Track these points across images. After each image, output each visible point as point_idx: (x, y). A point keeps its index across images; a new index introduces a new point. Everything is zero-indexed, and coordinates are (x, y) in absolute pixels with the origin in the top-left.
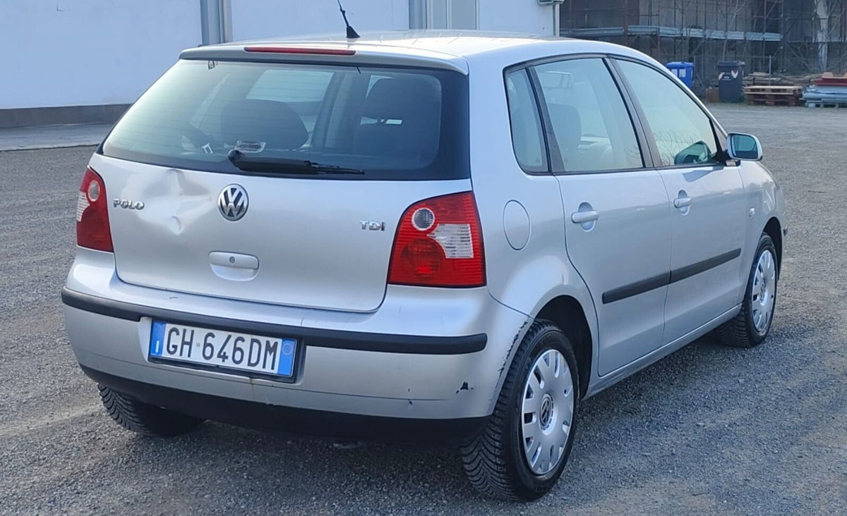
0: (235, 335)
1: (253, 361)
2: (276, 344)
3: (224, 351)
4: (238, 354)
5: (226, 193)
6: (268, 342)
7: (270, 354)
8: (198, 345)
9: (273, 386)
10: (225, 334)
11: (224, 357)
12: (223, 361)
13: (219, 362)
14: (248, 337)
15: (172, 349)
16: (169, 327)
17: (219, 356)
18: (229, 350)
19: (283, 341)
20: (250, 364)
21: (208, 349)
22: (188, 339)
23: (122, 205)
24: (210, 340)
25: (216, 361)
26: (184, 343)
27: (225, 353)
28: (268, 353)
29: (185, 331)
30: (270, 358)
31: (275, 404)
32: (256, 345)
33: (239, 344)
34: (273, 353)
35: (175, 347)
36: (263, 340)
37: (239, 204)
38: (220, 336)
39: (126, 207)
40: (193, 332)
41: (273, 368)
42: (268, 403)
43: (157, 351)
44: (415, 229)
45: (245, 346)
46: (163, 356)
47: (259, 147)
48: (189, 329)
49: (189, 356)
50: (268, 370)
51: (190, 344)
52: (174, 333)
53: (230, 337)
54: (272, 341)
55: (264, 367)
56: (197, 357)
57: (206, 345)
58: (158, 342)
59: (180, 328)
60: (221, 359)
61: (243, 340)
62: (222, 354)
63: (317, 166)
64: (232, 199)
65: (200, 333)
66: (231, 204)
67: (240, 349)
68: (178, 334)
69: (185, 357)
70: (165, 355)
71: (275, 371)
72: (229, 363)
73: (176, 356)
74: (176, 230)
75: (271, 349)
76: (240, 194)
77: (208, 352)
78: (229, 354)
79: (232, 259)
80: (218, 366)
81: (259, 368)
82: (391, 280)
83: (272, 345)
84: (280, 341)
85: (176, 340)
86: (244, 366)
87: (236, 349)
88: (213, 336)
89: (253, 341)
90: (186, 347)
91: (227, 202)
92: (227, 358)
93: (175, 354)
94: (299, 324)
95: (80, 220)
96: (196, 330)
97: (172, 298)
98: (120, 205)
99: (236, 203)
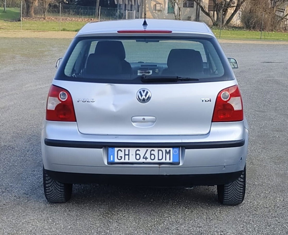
0: (150, 149)
1: (160, 158)
2: (170, 151)
3: (146, 155)
4: (153, 157)
5: (140, 92)
6: (166, 150)
7: (168, 154)
8: (132, 155)
9: (169, 167)
10: (145, 149)
11: (146, 158)
12: (146, 160)
13: (144, 161)
14: (156, 149)
15: (119, 158)
16: (116, 149)
17: (143, 158)
18: (148, 155)
19: (173, 149)
20: (159, 160)
22: (127, 153)
23: (83, 101)
24: (138, 152)
25: (142, 160)
26: (125, 155)
27: (146, 157)
28: (167, 154)
29: (125, 150)
30: (168, 156)
31: (168, 175)
32: (160, 152)
33: (152, 152)
34: (169, 154)
35: (121, 157)
36: (164, 150)
37: (147, 96)
38: (142, 151)
39: (85, 101)
40: (129, 150)
41: (170, 160)
42: (165, 174)
43: (112, 159)
44: (222, 100)
45: (155, 153)
47: (149, 72)
48: (127, 149)
49: (129, 159)
50: (168, 161)
51: (129, 155)
52: (119, 152)
53: (147, 150)
54: (168, 149)
55: (166, 160)
56: (133, 159)
57: (136, 154)
58: (112, 156)
59: (123, 149)
61: (154, 150)
62: (145, 157)
63: (181, 78)
64: (144, 94)
65: (133, 151)
66: (144, 97)
67: (153, 154)
68: (121, 151)
69: (127, 161)
70: (116, 160)
71: (171, 161)
72: (149, 160)
73: (122, 161)
74: (115, 110)
76: (147, 92)
77: (138, 157)
79: (144, 119)
80: (143, 162)
81: (163, 161)
82: (213, 121)
83: (168, 151)
84: (171, 149)
85: (121, 154)
86: (156, 160)
87: (151, 155)
88: (139, 150)
89: (159, 150)
90: (127, 157)
91: (142, 96)
92: (147, 158)
93: (122, 160)
94: (181, 142)
95: (54, 109)
96: (130, 149)
97: (116, 137)
98: (81, 101)
99: (146, 96)
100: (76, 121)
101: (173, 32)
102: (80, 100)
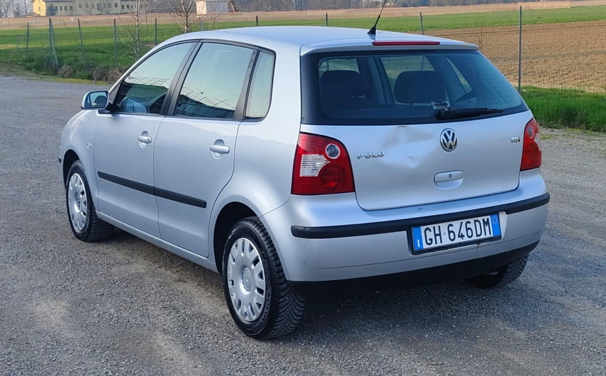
0: (464, 221)
1: (479, 233)
2: (488, 219)
3: (461, 232)
4: (469, 231)
5: (445, 135)
6: (483, 220)
7: (487, 226)
8: (445, 234)
9: (489, 245)
10: (459, 223)
11: (462, 236)
12: (462, 239)
13: (460, 240)
14: (472, 220)
15: (429, 242)
16: (423, 228)
17: (459, 236)
18: (464, 231)
19: (491, 217)
20: (477, 235)
21: (452, 234)
22: (437, 232)
23: (366, 157)
24: (451, 229)
25: (458, 240)
26: (436, 235)
27: (462, 234)
28: (485, 226)
29: (434, 228)
30: (487, 228)
31: (484, 256)
32: (477, 223)
33: (468, 225)
35: (431, 240)
36: (480, 219)
38: (456, 225)
39: (370, 156)
40: (439, 227)
41: (490, 234)
42: (481, 257)
43: (419, 246)
44: (529, 138)
45: (471, 226)
46: (424, 247)
47: (446, 104)
48: (436, 226)
49: (441, 242)
50: (488, 235)
51: (440, 235)
52: (428, 231)
53: (462, 223)
54: (485, 218)
55: (485, 234)
56: (446, 241)
57: (449, 232)
58: (418, 241)
59: (431, 227)
60: (461, 238)
61: (469, 223)
62: (460, 235)
64: (450, 138)
65: (444, 226)
67: (470, 229)
68: (430, 231)
69: (439, 244)
70: (425, 246)
71: (492, 235)
72: (466, 239)
73: (434, 245)
74: (413, 165)
75: (486, 223)
76: (454, 134)
77: (452, 236)
78: (464, 233)
79: (450, 176)
80: (460, 243)
81: (483, 236)
82: (522, 169)
83: (486, 220)
84: (489, 217)
85: (430, 235)
86: (474, 238)
87: (467, 229)
88: (452, 225)
89: (475, 221)
90: (438, 238)
92: (464, 236)
93: (432, 244)
94: (500, 204)
95: (317, 175)
96: (441, 225)
97: (420, 209)
98: (364, 157)
99: (453, 140)
100: (354, 191)
101: (441, 43)
102: (362, 155)
